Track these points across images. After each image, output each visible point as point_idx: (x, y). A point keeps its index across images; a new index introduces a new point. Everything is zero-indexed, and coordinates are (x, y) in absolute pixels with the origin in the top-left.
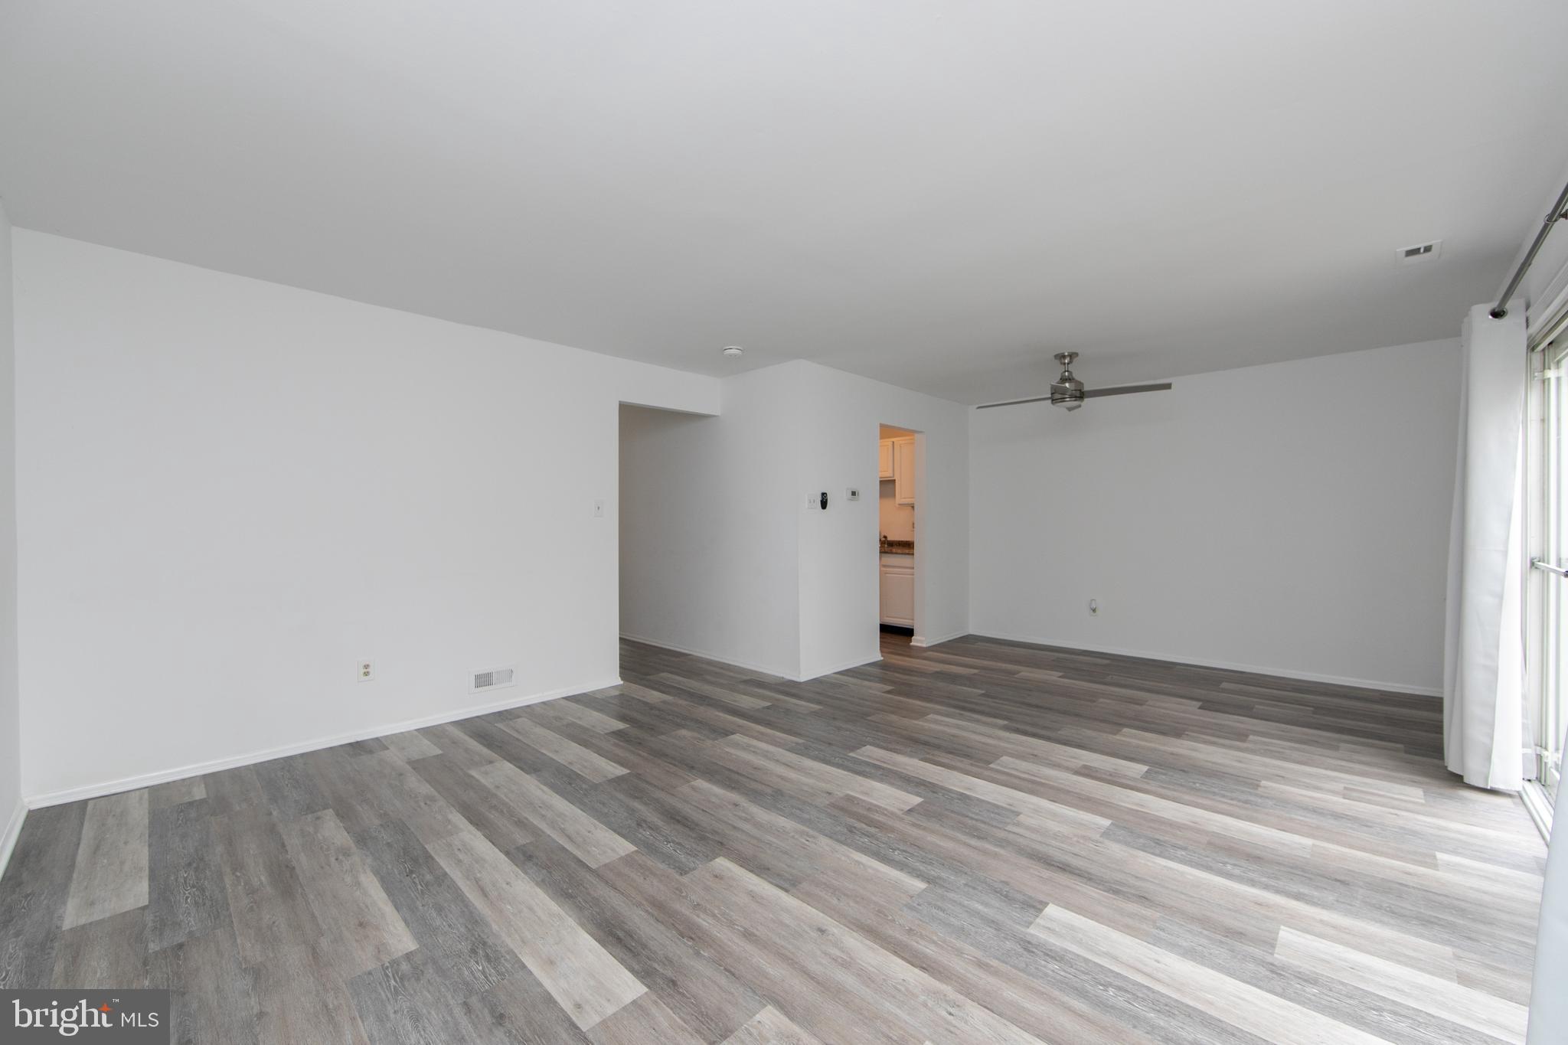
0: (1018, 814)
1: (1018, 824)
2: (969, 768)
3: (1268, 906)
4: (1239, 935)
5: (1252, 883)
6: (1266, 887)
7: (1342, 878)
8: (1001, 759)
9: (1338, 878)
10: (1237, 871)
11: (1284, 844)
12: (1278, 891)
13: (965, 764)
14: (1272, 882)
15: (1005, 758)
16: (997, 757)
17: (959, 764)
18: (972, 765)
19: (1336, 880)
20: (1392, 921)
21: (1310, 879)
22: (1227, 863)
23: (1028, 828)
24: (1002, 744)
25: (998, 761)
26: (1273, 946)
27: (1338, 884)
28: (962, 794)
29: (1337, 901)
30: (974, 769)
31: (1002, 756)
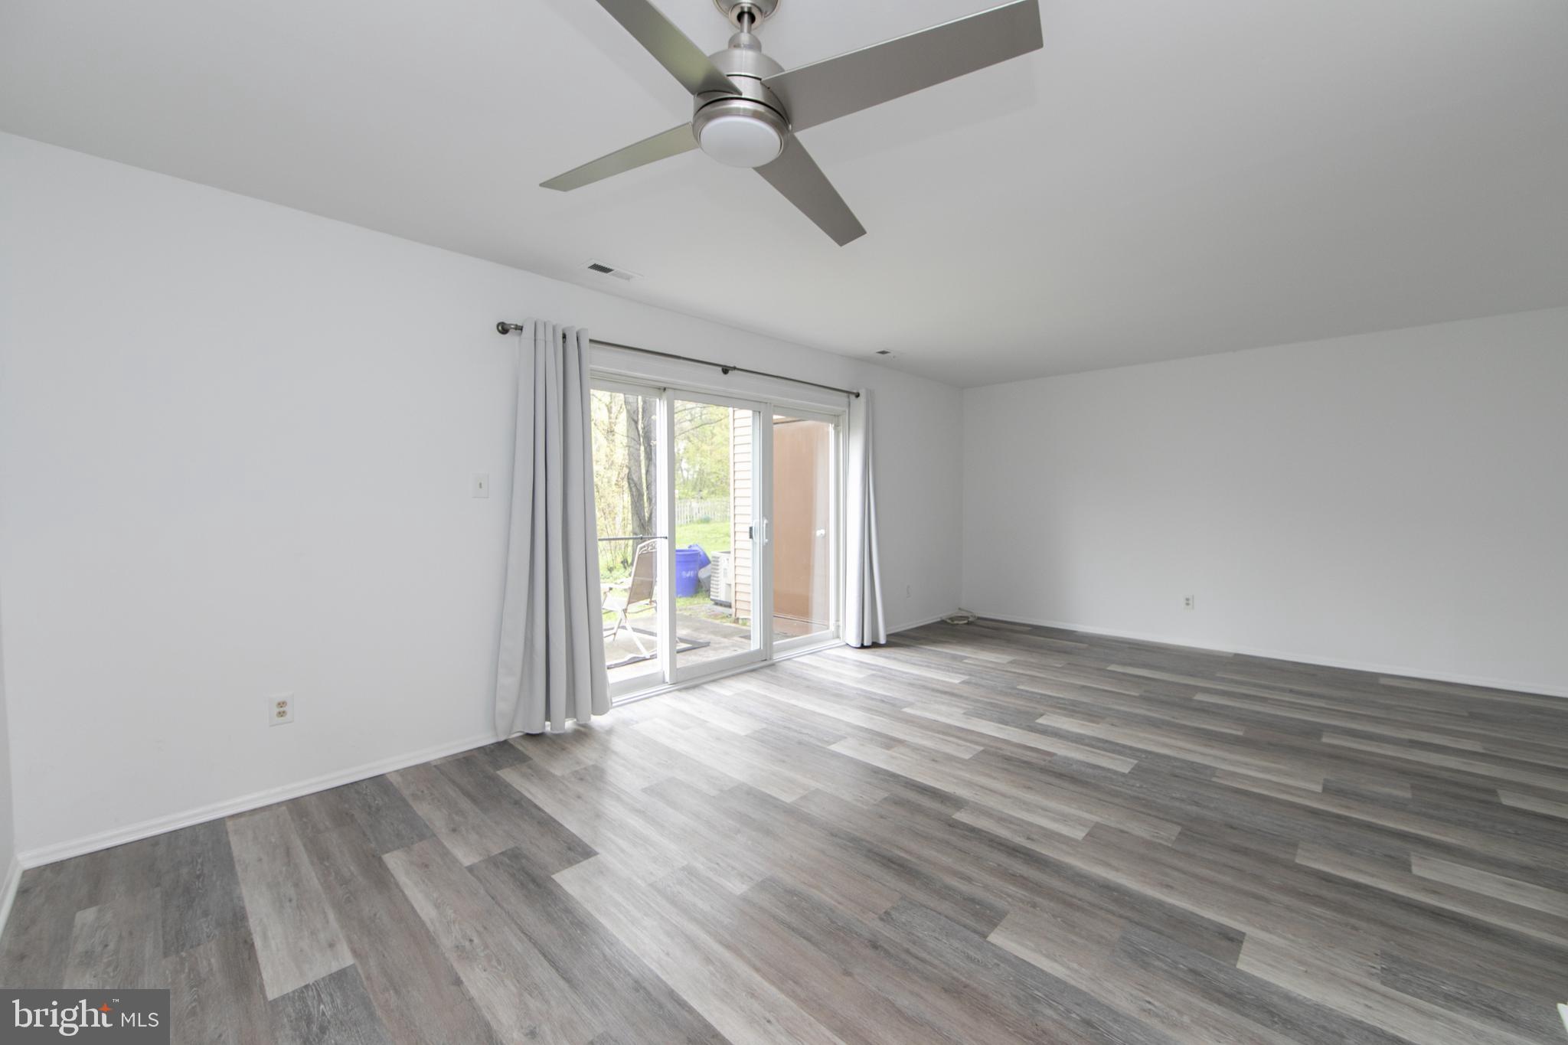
0: (964, 714)
1: (965, 708)
2: (1004, 746)
8: (971, 756)
13: (1008, 751)
15: (967, 756)
16: (976, 759)
17: (1015, 750)
18: (1000, 749)
23: (961, 707)
24: (967, 776)
25: (975, 753)
28: (1006, 725)
30: (999, 745)
31: (970, 759)
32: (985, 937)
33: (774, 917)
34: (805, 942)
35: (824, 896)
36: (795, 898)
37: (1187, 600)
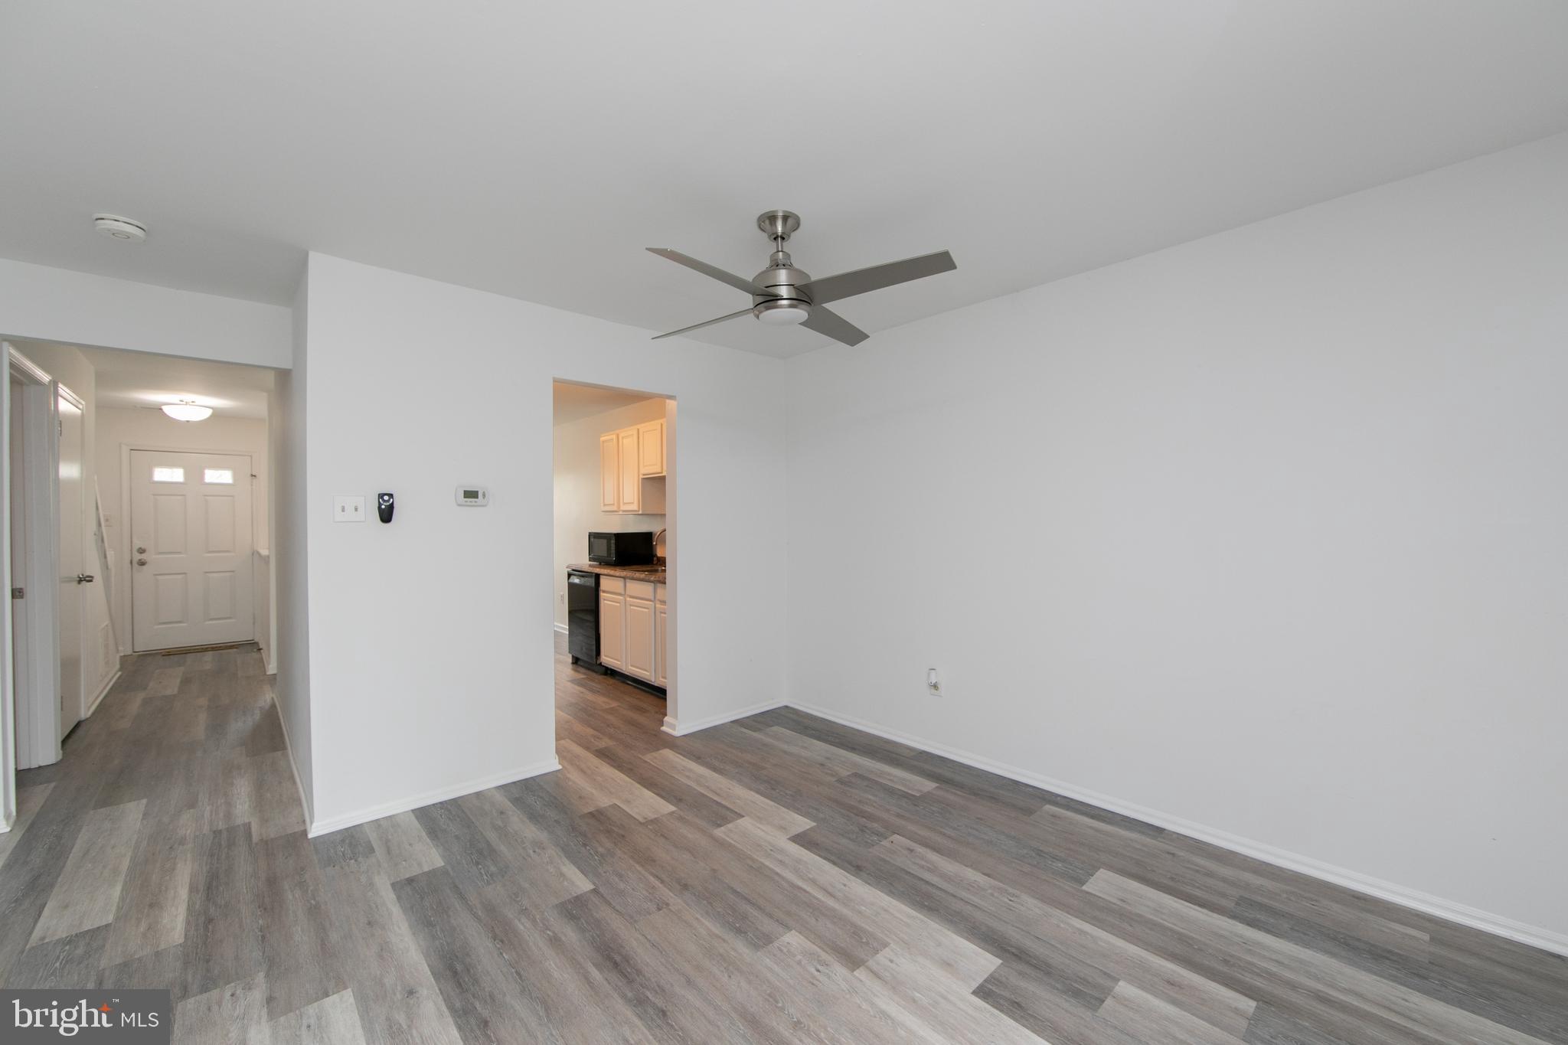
32: (595, 891)
33: (760, 909)
34: (738, 890)
35: (707, 923)
36: (737, 925)
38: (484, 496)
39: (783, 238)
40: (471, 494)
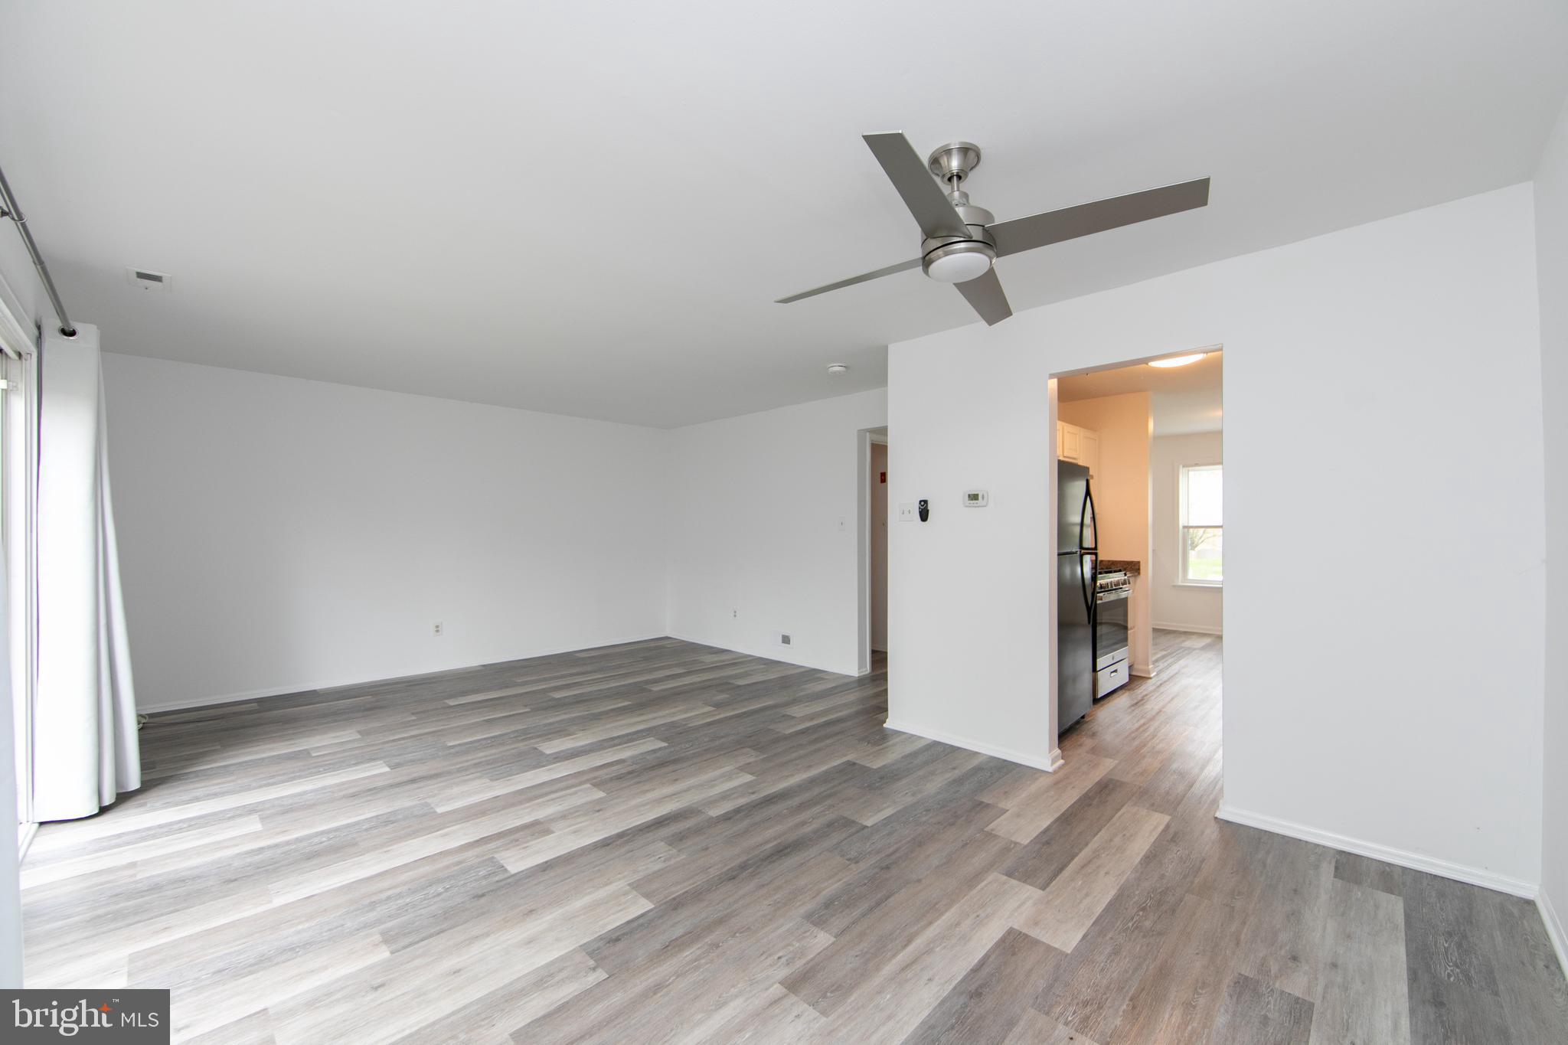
3: (278, 834)
4: (284, 813)
5: (298, 840)
6: (288, 843)
7: (232, 885)
9: (236, 883)
10: (316, 840)
11: (299, 884)
12: (276, 846)
14: (286, 848)
19: (236, 880)
20: (183, 874)
21: (258, 868)
22: (329, 840)
26: (261, 819)
27: (234, 878)
29: (230, 865)
37: (437, 627)
38: (983, 498)
39: (959, 177)
40: (974, 497)
